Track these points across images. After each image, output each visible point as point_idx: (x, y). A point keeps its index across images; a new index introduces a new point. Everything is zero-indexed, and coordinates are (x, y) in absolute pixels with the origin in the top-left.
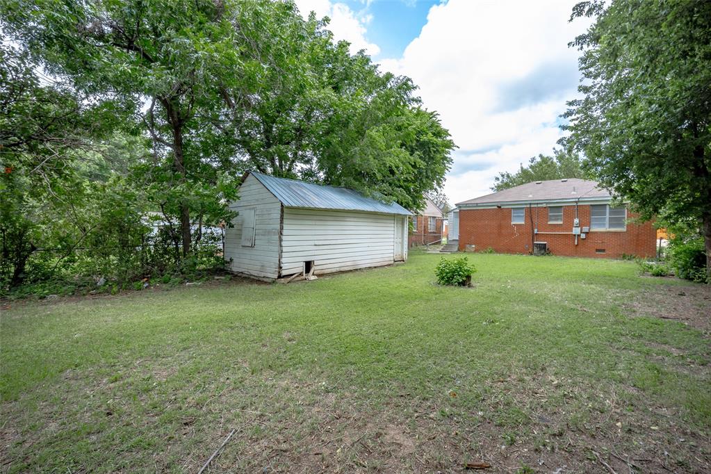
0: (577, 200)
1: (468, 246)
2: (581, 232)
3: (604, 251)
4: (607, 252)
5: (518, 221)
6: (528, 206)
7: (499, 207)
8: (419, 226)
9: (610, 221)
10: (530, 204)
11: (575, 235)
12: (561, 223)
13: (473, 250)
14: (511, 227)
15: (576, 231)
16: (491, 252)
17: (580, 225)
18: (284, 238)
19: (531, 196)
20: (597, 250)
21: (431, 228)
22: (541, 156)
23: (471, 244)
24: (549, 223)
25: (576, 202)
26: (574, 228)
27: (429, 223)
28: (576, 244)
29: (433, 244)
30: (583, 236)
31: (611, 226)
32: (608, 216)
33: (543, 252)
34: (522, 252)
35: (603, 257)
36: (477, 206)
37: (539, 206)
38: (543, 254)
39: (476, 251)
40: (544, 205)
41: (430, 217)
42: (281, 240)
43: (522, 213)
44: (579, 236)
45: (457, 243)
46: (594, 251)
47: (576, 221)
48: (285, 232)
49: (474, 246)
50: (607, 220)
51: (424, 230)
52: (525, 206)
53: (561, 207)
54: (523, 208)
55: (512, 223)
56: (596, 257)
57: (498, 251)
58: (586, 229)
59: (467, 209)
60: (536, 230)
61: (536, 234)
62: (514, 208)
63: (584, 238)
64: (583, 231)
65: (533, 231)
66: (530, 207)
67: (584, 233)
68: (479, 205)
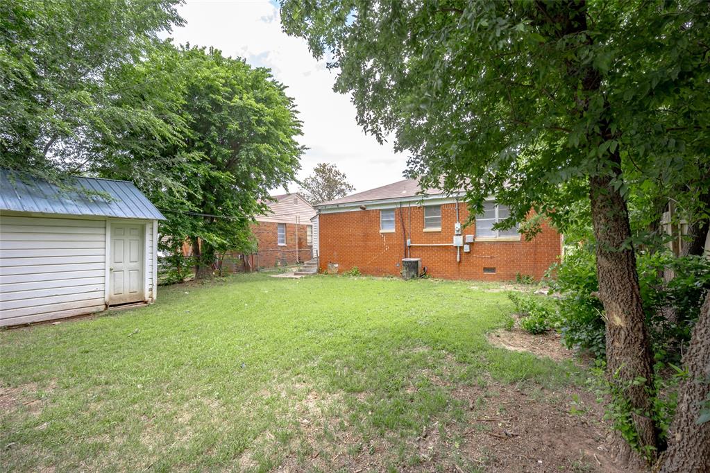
0: (456, 195)
1: (330, 265)
2: (464, 243)
3: (493, 270)
4: (498, 272)
5: (388, 228)
6: (399, 206)
7: (364, 209)
10: (401, 203)
11: (456, 247)
13: (336, 271)
14: (380, 237)
15: (458, 241)
16: (357, 274)
17: (463, 232)
19: (404, 192)
20: (486, 269)
23: (333, 263)
25: (456, 198)
26: (455, 237)
28: (458, 259)
30: (467, 248)
31: (501, 233)
32: (496, 218)
34: (393, 273)
35: (492, 278)
36: (339, 209)
37: (412, 205)
38: (413, 277)
39: (340, 272)
40: (418, 205)
43: (392, 216)
44: (461, 248)
46: (482, 270)
47: (457, 225)
49: (336, 265)
52: (396, 206)
53: (439, 206)
54: (393, 209)
55: (381, 231)
56: (483, 279)
57: (365, 272)
58: (470, 238)
59: (329, 212)
60: (408, 241)
61: (410, 247)
62: (383, 210)
63: (468, 250)
64: (466, 241)
65: (406, 243)
66: (401, 208)
67: (467, 244)
68: (340, 206)
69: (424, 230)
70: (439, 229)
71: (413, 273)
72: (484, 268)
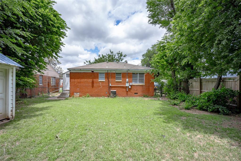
0: (127, 70)
1: (75, 93)
3: (137, 93)
4: (138, 94)
5: (102, 79)
6: (107, 72)
7: (93, 72)
8: (44, 82)
9: (139, 80)
11: (127, 87)
13: (78, 96)
14: (99, 83)
15: (127, 85)
16: (88, 97)
17: (129, 82)
19: (107, 67)
21: (53, 83)
22: (102, 55)
25: (127, 71)
26: (126, 83)
27: (51, 80)
28: (127, 91)
29: (54, 92)
30: (130, 87)
31: (139, 82)
32: (138, 78)
34: (104, 96)
35: (137, 96)
37: (112, 72)
38: (115, 97)
39: (80, 96)
40: (114, 72)
41: (52, 77)
43: (104, 75)
44: (128, 87)
45: (68, 92)
47: (127, 80)
49: (78, 94)
50: (138, 79)
51: (48, 84)
52: (105, 72)
53: (121, 73)
54: (104, 73)
55: (99, 81)
56: (135, 96)
57: (92, 96)
58: (131, 84)
59: (75, 72)
60: (110, 84)
61: (110, 86)
62: (100, 73)
63: (130, 88)
64: (130, 85)
65: (109, 85)
66: (108, 73)
67: (130, 86)
68: (81, 70)
69: (116, 81)
70: (121, 81)
71: (115, 95)
72: (135, 93)
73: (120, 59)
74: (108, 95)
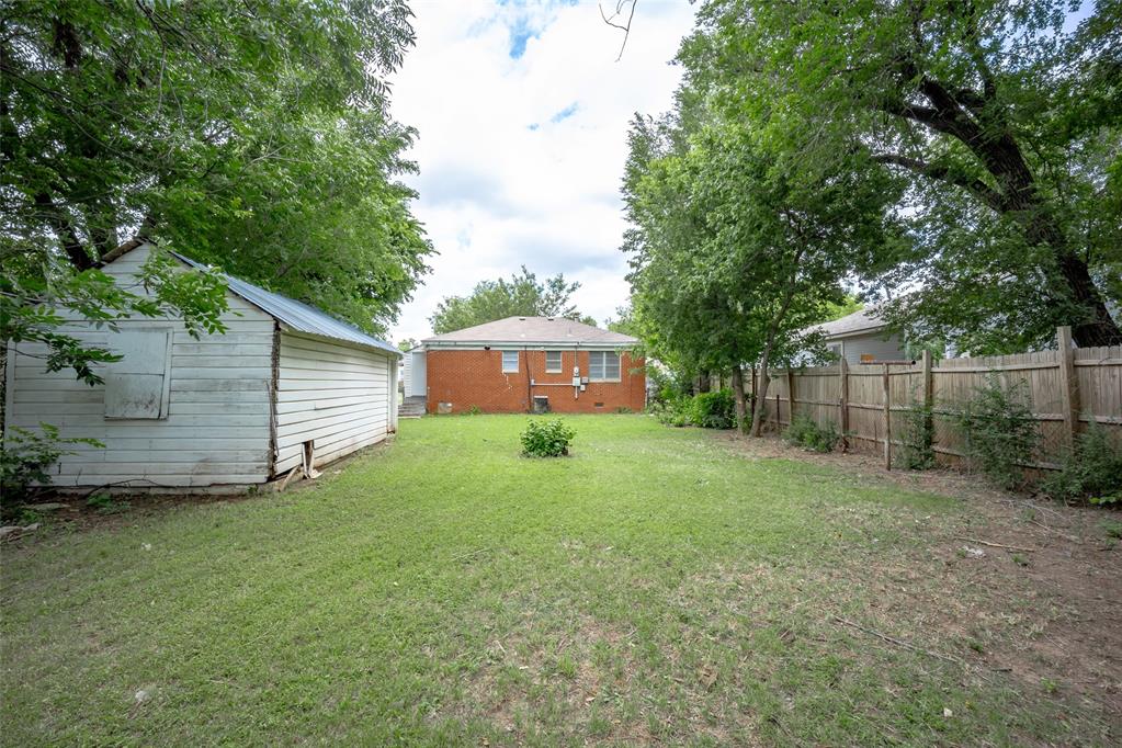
0: (577, 345)
1: (441, 404)
2: (581, 384)
3: (601, 404)
4: (605, 406)
5: (510, 367)
6: (523, 349)
7: (488, 349)
9: (606, 370)
10: (526, 346)
11: (575, 387)
12: (560, 371)
13: (449, 411)
14: (502, 377)
15: (576, 382)
16: (475, 413)
17: (581, 375)
18: (280, 396)
19: (523, 336)
20: (597, 404)
23: (446, 403)
24: (548, 371)
25: (576, 347)
26: (573, 379)
28: (576, 397)
30: (583, 388)
31: (608, 376)
32: (604, 365)
33: (545, 408)
34: (518, 410)
35: (601, 412)
36: (456, 346)
37: (535, 349)
38: (545, 412)
39: (454, 412)
40: (542, 349)
42: (274, 401)
43: (516, 357)
44: (579, 387)
46: (592, 405)
47: (576, 369)
48: (282, 384)
49: (450, 405)
50: (604, 368)
52: (518, 349)
53: (560, 352)
54: (516, 351)
55: (503, 371)
56: (595, 412)
57: (484, 410)
58: (585, 380)
59: (440, 348)
60: (532, 381)
61: (533, 386)
62: (505, 352)
63: (584, 390)
64: (583, 382)
65: (530, 382)
66: (526, 351)
68: (458, 343)
73: (558, 298)
74: (528, 408)
